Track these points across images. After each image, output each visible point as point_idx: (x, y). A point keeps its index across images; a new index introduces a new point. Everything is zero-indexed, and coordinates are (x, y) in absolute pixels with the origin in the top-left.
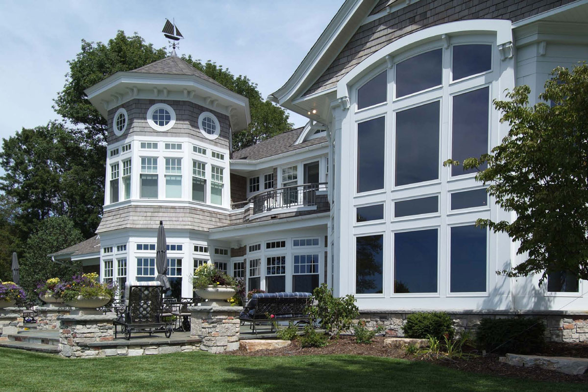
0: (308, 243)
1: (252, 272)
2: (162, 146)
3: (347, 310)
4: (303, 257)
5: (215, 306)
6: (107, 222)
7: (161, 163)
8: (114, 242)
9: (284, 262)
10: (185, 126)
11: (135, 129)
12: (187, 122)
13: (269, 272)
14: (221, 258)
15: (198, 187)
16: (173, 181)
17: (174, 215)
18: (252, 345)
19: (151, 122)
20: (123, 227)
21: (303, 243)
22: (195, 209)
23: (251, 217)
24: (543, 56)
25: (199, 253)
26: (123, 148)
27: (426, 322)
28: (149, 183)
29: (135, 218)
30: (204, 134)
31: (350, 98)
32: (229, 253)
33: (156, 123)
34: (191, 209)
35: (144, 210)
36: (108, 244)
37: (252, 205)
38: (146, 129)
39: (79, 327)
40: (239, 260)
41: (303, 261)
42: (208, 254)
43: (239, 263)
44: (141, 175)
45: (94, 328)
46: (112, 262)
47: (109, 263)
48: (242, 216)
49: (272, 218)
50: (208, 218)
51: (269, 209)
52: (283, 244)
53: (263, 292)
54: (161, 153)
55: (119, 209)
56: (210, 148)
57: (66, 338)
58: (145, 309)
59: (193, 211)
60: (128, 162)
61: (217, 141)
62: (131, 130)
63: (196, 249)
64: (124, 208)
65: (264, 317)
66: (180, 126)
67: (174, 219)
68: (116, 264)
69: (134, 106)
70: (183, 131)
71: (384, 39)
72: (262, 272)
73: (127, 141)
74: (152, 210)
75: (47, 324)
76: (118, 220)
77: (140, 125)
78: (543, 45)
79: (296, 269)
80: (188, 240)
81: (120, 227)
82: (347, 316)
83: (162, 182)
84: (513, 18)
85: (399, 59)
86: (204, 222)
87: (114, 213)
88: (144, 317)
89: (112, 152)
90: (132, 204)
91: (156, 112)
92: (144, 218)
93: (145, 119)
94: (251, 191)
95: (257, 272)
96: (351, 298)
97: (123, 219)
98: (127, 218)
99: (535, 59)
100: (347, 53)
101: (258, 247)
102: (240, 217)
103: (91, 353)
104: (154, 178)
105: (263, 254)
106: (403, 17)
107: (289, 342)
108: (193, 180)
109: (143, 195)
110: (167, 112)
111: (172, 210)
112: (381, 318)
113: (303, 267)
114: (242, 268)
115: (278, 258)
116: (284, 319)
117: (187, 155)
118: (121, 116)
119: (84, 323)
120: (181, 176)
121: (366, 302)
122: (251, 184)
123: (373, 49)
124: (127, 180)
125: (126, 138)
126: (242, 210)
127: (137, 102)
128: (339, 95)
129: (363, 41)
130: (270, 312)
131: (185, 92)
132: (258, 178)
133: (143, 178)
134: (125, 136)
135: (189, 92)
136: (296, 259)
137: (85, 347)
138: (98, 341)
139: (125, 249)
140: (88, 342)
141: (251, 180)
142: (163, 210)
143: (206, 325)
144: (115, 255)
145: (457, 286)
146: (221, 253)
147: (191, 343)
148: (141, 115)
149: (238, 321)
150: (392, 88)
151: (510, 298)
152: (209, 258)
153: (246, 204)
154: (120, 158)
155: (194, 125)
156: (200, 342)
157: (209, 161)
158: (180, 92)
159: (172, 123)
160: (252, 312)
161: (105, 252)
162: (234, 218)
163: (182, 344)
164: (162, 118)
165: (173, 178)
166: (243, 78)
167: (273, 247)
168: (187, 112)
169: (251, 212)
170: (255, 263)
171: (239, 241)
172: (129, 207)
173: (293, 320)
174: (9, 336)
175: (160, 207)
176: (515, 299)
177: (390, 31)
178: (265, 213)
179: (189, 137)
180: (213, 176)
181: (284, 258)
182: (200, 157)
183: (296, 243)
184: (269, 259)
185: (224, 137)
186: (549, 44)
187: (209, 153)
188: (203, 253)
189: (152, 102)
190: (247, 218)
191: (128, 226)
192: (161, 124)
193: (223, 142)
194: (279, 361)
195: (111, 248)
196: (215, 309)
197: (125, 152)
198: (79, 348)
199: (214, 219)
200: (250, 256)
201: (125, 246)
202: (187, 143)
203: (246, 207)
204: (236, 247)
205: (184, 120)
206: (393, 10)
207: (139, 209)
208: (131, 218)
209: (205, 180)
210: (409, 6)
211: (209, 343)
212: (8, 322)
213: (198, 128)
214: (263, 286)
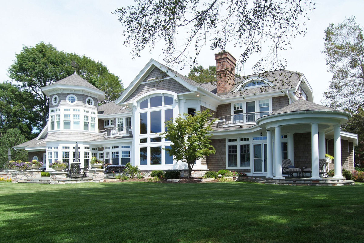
0: (127, 147)
1: (107, 157)
2: (72, 110)
3: (136, 170)
4: (125, 152)
5: (97, 169)
6: (50, 138)
7: (72, 116)
8: (53, 146)
9: (118, 154)
10: (81, 103)
11: (62, 104)
12: (82, 102)
13: (113, 157)
14: (94, 151)
15: (86, 125)
16: (77, 123)
17: (77, 136)
18: (108, 180)
19: (68, 101)
20: (57, 140)
21: (125, 147)
22: (85, 133)
23: (106, 137)
24: (185, 102)
25: (86, 149)
26: (57, 110)
27: (156, 173)
28: (67, 123)
29: (62, 137)
30: (88, 105)
31: (137, 105)
32: (98, 149)
33: (70, 101)
34: (83, 133)
35: (65, 134)
36: (50, 146)
37: (106, 132)
38: (66, 104)
39: (57, 175)
40: (102, 152)
41: (125, 153)
42: (90, 150)
43: (101, 153)
44: (64, 121)
45: (61, 176)
46: (52, 153)
47: (50, 153)
48: (103, 136)
49: (114, 138)
50: (90, 137)
51: (113, 134)
52: (118, 147)
53: (111, 164)
54: (72, 113)
55: (55, 133)
56: (90, 110)
57: (53, 179)
58: (75, 170)
59: (84, 134)
60: (58, 116)
61: (93, 108)
62: (60, 104)
63: (85, 148)
64: (57, 133)
65: (111, 172)
66: (79, 103)
67: (77, 137)
68: (53, 154)
69: (61, 95)
70: (80, 105)
71: (146, 90)
72: (110, 157)
73: (58, 108)
74: (68, 134)
75: (33, 176)
76: (54, 137)
77: (64, 102)
78: (185, 100)
79: (123, 156)
80: (82, 145)
81: (56, 140)
82: (136, 172)
83: (72, 123)
84: (178, 92)
85: (151, 97)
86: (88, 138)
87: (52, 134)
88: (75, 172)
89: (51, 111)
90: (60, 131)
91: (70, 98)
92: (65, 137)
93: (66, 100)
94: (106, 125)
95: (108, 157)
96: (137, 166)
97: (57, 137)
98: (58, 137)
99: (183, 103)
100: (137, 91)
101: (109, 148)
102: (102, 136)
103: (61, 183)
104: (69, 122)
105: (111, 151)
106: (152, 85)
107: (119, 179)
108: (84, 122)
109: (65, 128)
110: (74, 98)
111: (76, 134)
112: (147, 172)
113: (125, 155)
114: (103, 155)
115: (116, 152)
116: (117, 173)
117: (82, 114)
118: (56, 98)
119: (59, 174)
120: (79, 121)
121: (142, 168)
122: (106, 122)
123: (144, 92)
124: (58, 122)
125: (58, 106)
126: (103, 133)
127: (63, 94)
128: (134, 104)
129: (141, 89)
130: (113, 171)
131: (81, 91)
132: (109, 121)
133: (65, 121)
134: (57, 106)
135: (82, 91)
136: (123, 152)
137: (59, 181)
138: (62, 180)
139: (58, 148)
140: (60, 180)
141: (106, 121)
142: (73, 134)
143: (94, 174)
144: (53, 150)
145: (166, 163)
146: (95, 149)
147: (90, 180)
148: (64, 99)
149: (103, 173)
150: (149, 104)
151: (179, 166)
152: (90, 151)
153: (104, 131)
154: (55, 113)
155: (84, 102)
156: (92, 179)
157: (90, 115)
158: (79, 91)
159: (76, 102)
160: (107, 171)
161: (49, 149)
162: (99, 136)
163: (87, 180)
164: (72, 100)
165: (76, 122)
166: (100, 62)
167: (114, 148)
168: (82, 98)
169: (106, 135)
170: (107, 154)
171: (101, 145)
172: (59, 133)
173: (120, 173)
174: (24, 180)
175: (72, 133)
176: (180, 166)
177: (148, 88)
178: (111, 136)
179: (82, 107)
180: (91, 121)
181: (118, 152)
182: (86, 114)
183: (122, 147)
184: (113, 152)
185: (95, 106)
186: (186, 99)
187: (90, 112)
188: (88, 150)
189: (68, 94)
190: (105, 137)
191: (59, 140)
192: (72, 102)
193: (95, 108)
194: (115, 183)
195: (51, 148)
196: (96, 170)
197: (57, 112)
198: (57, 181)
199: (92, 137)
200: (106, 151)
201: (58, 147)
202: (82, 109)
203: (104, 133)
204: (100, 147)
205: (81, 101)
206: (149, 82)
207: (63, 134)
208: (60, 137)
209: (88, 123)
210: (153, 82)
211: (95, 180)
212: (24, 175)
213: (86, 103)
214: (111, 162)
